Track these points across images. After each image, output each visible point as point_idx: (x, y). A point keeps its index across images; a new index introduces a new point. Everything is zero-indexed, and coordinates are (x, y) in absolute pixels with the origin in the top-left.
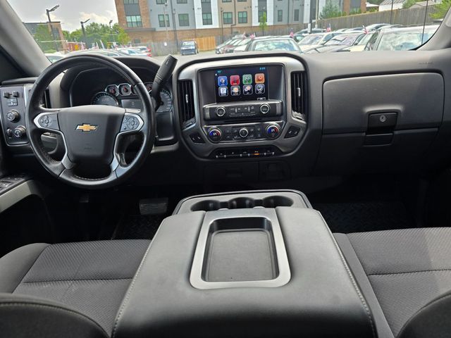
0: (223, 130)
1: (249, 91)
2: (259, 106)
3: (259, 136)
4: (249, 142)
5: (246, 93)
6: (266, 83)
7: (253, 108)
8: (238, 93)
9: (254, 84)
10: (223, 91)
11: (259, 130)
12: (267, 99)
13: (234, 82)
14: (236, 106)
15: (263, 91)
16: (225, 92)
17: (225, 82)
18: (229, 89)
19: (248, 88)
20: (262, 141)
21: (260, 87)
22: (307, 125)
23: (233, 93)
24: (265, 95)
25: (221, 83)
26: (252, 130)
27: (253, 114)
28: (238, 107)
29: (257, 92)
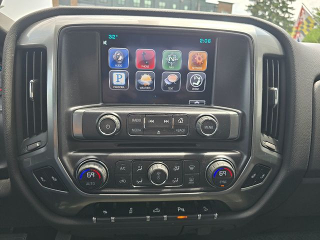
0: (111, 165)
1: (172, 85)
2: (196, 118)
3: (191, 181)
4: (168, 194)
5: (166, 87)
6: (209, 72)
7: (181, 121)
8: (152, 86)
9: (184, 72)
10: (119, 79)
11: (192, 169)
12: (208, 105)
13: (143, 62)
14: (146, 115)
15: (201, 88)
16: (122, 81)
17: (124, 60)
18: (132, 77)
19: (172, 79)
20: (195, 194)
21: (197, 80)
22: (281, 161)
23: (140, 85)
24: (206, 97)
25: (115, 62)
26: (177, 168)
27: (181, 134)
28: (148, 116)
29: (191, 87)
